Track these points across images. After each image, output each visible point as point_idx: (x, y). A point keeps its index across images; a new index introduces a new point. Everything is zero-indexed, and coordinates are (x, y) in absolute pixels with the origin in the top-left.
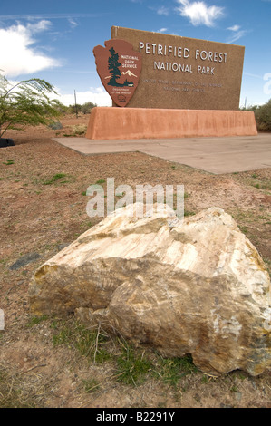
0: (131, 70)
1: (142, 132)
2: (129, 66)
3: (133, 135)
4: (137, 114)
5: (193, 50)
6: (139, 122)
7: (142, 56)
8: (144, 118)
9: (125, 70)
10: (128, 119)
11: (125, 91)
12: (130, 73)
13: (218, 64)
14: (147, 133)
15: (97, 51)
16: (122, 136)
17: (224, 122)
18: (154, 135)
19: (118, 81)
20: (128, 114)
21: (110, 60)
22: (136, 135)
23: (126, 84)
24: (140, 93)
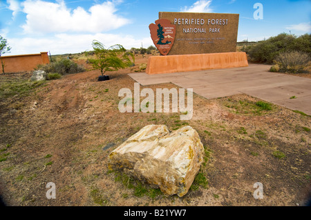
0: (170, 35)
1: (176, 68)
2: (168, 33)
3: (171, 71)
4: (174, 59)
5: (206, 19)
6: (174, 63)
7: (176, 26)
8: (177, 61)
9: (167, 35)
10: (169, 62)
11: (167, 47)
12: (169, 36)
13: (222, 26)
14: (179, 69)
15: (151, 27)
16: (165, 72)
17: (226, 60)
18: (184, 70)
19: (162, 41)
20: (168, 59)
21: (158, 31)
22: (173, 70)
23: (167, 42)
24: (175, 47)
